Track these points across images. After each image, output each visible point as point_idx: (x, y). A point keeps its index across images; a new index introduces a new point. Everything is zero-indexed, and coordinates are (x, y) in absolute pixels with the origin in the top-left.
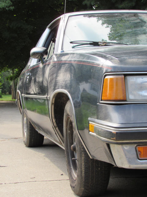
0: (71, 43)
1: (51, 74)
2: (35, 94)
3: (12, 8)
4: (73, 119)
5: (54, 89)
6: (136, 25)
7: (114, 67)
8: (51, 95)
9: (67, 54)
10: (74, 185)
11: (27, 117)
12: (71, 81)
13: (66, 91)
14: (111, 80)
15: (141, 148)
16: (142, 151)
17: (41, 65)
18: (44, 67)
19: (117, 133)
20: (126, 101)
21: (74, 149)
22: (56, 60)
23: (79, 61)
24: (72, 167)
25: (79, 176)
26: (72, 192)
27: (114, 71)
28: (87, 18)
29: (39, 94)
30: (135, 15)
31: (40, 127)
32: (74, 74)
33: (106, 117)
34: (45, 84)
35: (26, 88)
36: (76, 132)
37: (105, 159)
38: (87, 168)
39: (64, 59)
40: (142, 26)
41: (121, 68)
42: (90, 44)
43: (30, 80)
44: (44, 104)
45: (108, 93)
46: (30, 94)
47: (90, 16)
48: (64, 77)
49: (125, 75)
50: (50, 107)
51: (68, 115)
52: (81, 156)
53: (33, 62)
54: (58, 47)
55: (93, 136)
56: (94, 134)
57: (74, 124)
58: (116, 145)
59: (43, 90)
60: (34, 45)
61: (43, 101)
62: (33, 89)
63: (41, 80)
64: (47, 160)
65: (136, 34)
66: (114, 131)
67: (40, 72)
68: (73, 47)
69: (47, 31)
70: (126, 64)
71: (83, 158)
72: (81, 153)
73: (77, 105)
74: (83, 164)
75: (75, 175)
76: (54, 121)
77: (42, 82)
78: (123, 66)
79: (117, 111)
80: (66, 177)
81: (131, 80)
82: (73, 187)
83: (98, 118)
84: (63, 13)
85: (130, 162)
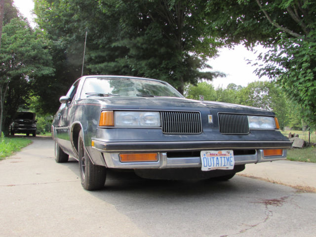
0: (86, 94)
1: (72, 113)
2: (62, 126)
3: (53, 75)
4: (83, 140)
5: (73, 122)
6: (128, 85)
7: (107, 106)
8: (71, 126)
9: (82, 100)
10: (83, 183)
11: (58, 143)
12: (83, 115)
13: (79, 122)
14: (106, 113)
15: (122, 155)
16: (123, 157)
17: (67, 108)
18: (68, 108)
19: (107, 146)
20: (114, 126)
21: (84, 160)
22: (76, 103)
23: (89, 103)
24: (83, 172)
25: (87, 176)
26: (82, 188)
27: (108, 108)
28: (99, 80)
29: (65, 126)
30: (128, 79)
31: (65, 149)
32: (85, 112)
33: (101, 137)
34: (68, 119)
35: (57, 123)
36: (85, 148)
37: (101, 163)
38: (91, 171)
39: (80, 102)
40: (132, 86)
41: (112, 106)
42: (98, 95)
43: (60, 118)
44: (67, 132)
45: (104, 121)
46: (59, 127)
47: (102, 79)
48: (79, 113)
49: (114, 111)
50: (71, 134)
51: (81, 138)
52: (88, 163)
53: (63, 106)
54: (77, 96)
55: (94, 149)
56: (94, 147)
57: (84, 143)
58: (106, 153)
59: (67, 123)
60: (65, 94)
61: (66, 130)
62: (61, 123)
63: (66, 117)
64: (69, 170)
65: (127, 90)
66: (105, 144)
67: (66, 112)
68: (87, 97)
69: (72, 88)
70: (115, 104)
71: (89, 164)
72: (87, 162)
73: (85, 133)
74: (89, 168)
75: (84, 176)
76: (72, 142)
77: (66, 118)
78: (113, 105)
79: (108, 132)
80: (80, 179)
81: (117, 114)
82: (82, 184)
83: (97, 137)
84: (80, 76)
85: (114, 164)
